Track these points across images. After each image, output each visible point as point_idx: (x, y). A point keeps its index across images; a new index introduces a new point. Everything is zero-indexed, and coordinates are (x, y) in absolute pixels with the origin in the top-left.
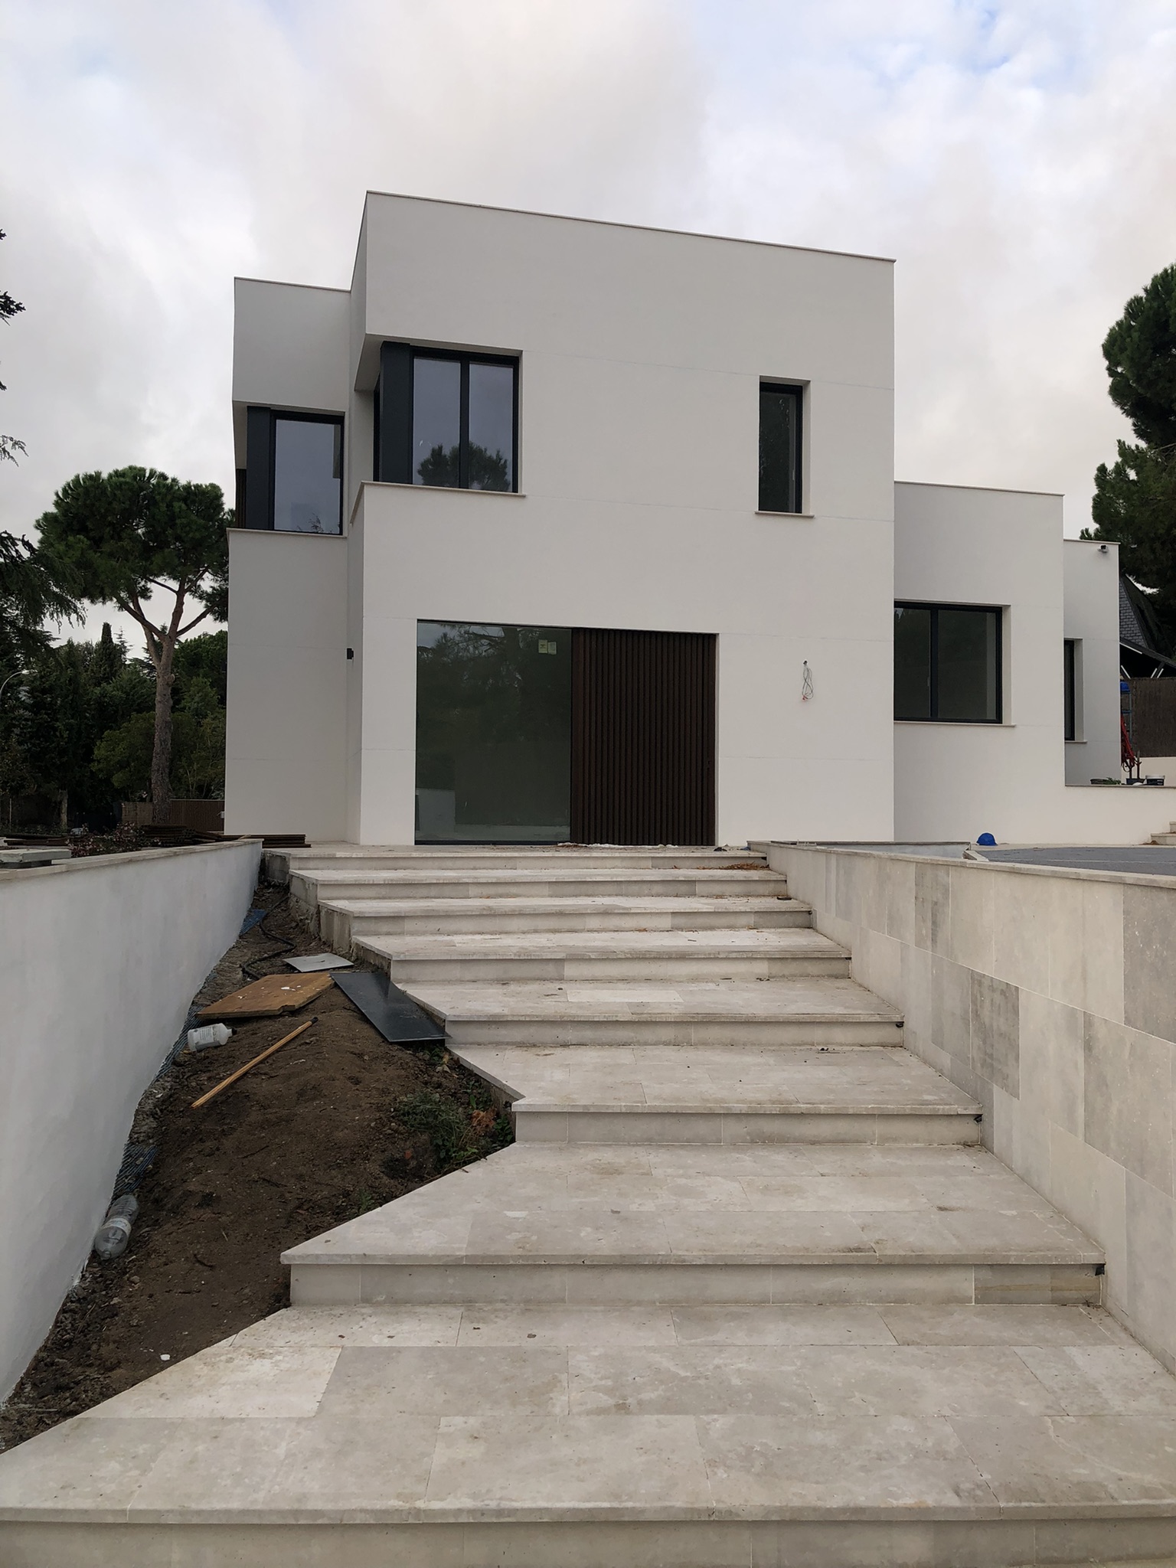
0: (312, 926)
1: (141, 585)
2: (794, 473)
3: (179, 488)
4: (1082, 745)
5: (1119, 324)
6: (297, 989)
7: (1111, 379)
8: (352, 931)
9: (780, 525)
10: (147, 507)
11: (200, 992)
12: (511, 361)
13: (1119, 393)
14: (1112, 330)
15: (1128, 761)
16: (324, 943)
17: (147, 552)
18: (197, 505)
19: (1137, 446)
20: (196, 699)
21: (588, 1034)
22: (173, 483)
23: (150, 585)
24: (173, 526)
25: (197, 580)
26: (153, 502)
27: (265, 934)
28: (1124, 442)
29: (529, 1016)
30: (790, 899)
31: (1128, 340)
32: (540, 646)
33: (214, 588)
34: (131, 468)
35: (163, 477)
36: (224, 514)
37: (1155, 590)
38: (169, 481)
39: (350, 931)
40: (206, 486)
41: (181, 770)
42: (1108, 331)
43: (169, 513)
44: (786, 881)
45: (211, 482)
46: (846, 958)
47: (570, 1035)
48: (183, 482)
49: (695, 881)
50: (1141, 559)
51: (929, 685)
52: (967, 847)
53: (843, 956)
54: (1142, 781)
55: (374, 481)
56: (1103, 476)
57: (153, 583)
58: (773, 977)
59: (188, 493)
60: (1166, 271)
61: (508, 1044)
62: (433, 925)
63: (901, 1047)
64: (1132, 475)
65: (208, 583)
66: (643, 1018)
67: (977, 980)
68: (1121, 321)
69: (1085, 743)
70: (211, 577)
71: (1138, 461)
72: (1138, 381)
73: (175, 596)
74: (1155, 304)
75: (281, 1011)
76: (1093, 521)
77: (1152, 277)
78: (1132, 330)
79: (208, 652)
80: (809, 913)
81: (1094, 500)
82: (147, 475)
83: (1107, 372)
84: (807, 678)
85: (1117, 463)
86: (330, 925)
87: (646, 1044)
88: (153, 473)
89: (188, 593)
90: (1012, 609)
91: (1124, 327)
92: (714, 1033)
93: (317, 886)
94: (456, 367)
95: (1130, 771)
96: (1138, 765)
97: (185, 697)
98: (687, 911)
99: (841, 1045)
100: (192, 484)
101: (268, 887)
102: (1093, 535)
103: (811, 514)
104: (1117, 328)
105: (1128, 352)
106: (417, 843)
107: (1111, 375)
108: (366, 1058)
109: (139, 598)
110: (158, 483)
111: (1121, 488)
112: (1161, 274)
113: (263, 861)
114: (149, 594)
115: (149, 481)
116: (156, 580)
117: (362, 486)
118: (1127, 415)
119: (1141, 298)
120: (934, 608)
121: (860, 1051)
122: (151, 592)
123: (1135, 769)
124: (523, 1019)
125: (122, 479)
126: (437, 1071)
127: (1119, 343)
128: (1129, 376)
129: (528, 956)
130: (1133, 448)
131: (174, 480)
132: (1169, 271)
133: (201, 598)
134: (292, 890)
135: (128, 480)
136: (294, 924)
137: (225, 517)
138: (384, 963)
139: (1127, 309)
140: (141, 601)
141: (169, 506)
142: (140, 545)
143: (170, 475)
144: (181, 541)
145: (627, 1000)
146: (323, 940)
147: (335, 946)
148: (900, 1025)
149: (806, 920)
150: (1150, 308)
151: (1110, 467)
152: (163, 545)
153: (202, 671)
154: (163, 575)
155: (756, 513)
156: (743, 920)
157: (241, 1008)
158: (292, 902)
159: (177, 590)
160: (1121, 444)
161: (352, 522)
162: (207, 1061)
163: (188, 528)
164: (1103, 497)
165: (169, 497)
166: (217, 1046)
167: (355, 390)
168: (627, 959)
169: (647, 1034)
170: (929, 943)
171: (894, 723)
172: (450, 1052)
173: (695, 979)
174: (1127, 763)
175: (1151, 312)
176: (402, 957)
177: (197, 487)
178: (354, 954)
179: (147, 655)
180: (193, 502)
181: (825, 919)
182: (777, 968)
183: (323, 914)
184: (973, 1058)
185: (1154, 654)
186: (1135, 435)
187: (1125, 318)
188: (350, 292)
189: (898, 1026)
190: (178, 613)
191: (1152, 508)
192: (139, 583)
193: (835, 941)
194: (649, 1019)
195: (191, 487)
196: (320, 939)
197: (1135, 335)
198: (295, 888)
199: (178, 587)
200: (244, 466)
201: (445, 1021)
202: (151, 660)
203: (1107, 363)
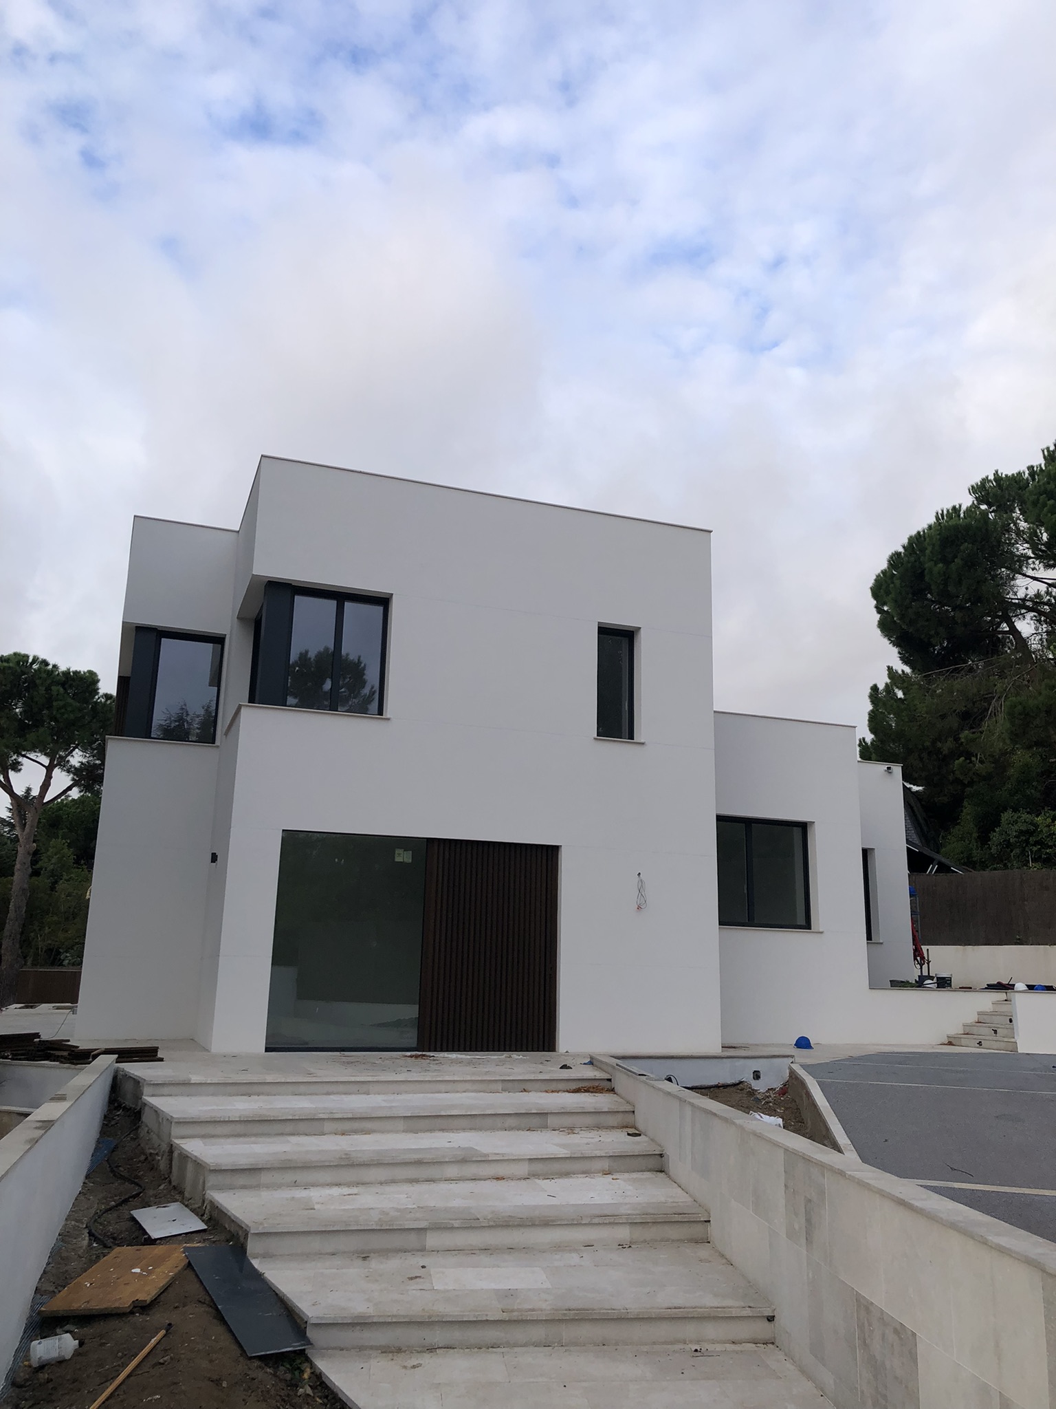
0: (163, 1165)
1: (13, 758)
2: (627, 704)
3: (59, 674)
4: (879, 946)
5: (884, 572)
6: (150, 1272)
7: (879, 615)
8: (208, 1185)
9: (614, 749)
10: (27, 689)
11: (45, 1272)
12: (383, 601)
13: (886, 626)
14: (878, 576)
15: (918, 958)
16: (175, 1187)
17: (22, 729)
18: (74, 689)
19: (903, 671)
20: (53, 861)
21: (456, 1335)
22: (54, 669)
23: (20, 759)
24: (50, 707)
25: (67, 756)
26: (32, 684)
27: (112, 1171)
28: (892, 667)
29: (395, 1316)
30: (640, 1135)
31: (892, 585)
32: (396, 855)
33: (82, 763)
34: (15, 654)
35: (45, 663)
36: (99, 698)
37: (921, 788)
38: (50, 667)
39: (204, 1182)
40: (84, 672)
41: (32, 934)
42: (875, 577)
43: (46, 696)
44: (634, 1112)
45: (89, 669)
46: (705, 1221)
47: (437, 1336)
48: (63, 668)
49: (547, 1114)
50: (912, 766)
51: (746, 891)
52: (791, 1060)
53: (702, 1219)
54: (932, 978)
55: (249, 702)
56: (876, 694)
57: (25, 758)
58: (635, 1243)
59: (67, 678)
60: (919, 533)
61: (372, 1348)
62: (289, 1177)
63: (773, 1343)
64: (900, 694)
65: (77, 758)
66: (515, 1316)
67: (864, 1306)
68: (885, 570)
69: (882, 943)
70: (81, 753)
71: (905, 685)
72: (902, 617)
73: (44, 770)
74: (912, 559)
75: (131, 1307)
76: (869, 732)
77: (908, 536)
78: (894, 578)
79: (68, 814)
80: (661, 1155)
81: (869, 714)
82: (30, 660)
83: (875, 609)
84: (641, 890)
85: (887, 684)
86: (182, 1169)
87: (515, 1345)
88: (35, 660)
89: (57, 768)
90: (816, 826)
91: (888, 574)
92: (585, 1331)
93: (171, 1123)
94: (332, 604)
95: (921, 968)
96: (928, 964)
97: (42, 858)
98: (544, 1157)
99: (713, 1342)
100: (71, 670)
101: (117, 1108)
102: (869, 743)
103: (642, 741)
104: (882, 575)
105: (892, 595)
106: (267, 1050)
107: (878, 612)
108: (225, 1384)
109: (10, 771)
110: (39, 669)
111: (891, 706)
112: (915, 535)
113: (115, 1078)
114: (19, 767)
115: (31, 667)
116: (28, 755)
117: (240, 707)
118: (894, 646)
119: (900, 553)
120: (748, 822)
121: (734, 1351)
122: (22, 765)
123: (925, 967)
124: (389, 1320)
125: (5, 664)
126: (299, 1394)
127: (884, 587)
128: (894, 614)
129: (390, 1226)
130: (900, 672)
131: (55, 666)
132: (922, 533)
133: (68, 771)
134: (144, 1118)
135: (11, 665)
136: (143, 1158)
137: (99, 701)
138: (240, 1233)
139: (889, 561)
140: (11, 774)
141: (48, 689)
142: (16, 724)
143: (52, 662)
144: (56, 720)
145: (493, 1286)
146: (173, 1184)
147: (187, 1195)
148: (771, 1319)
149: (657, 1164)
150: (908, 562)
151: (881, 687)
152: (38, 723)
153: (61, 832)
154: (35, 752)
155: (595, 739)
156: (599, 1165)
157: (88, 1302)
158: (143, 1132)
159: (47, 765)
160: (890, 669)
161: (226, 734)
162: (50, 1385)
163: (63, 710)
164: (877, 712)
165: (49, 682)
166: (61, 1362)
167: (237, 618)
168: (490, 1227)
169: (519, 1334)
170: (803, 1241)
171: (719, 928)
172: (312, 1365)
173: (559, 1248)
174: (918, 961)
175: (909, 565)
176: (261, 1230)
177: (76, 673)
178: (207, 1212)
179: (10, 815)
180: (71, 686)
181: (679, 1165)
182: (639, 1233)
183: (176, 1154)
184: (862, 1392)
185: (927, 851)
186: (901, 662)
187: (888, 568)
188: (238, 532)
189: (769, 1320)
190: (45, 786)
191: (918, 723)
192: (11, 757)
193: (691, 1196)
194: (520, 1318)
195: (69, 673)
196: (170, 1182)
197: (898, 582)
198: (147, 1118)
199: (49, 762)
200: (128, 674)
201: (306, 1322)
202: (12, 819)
203: (875, 602)
